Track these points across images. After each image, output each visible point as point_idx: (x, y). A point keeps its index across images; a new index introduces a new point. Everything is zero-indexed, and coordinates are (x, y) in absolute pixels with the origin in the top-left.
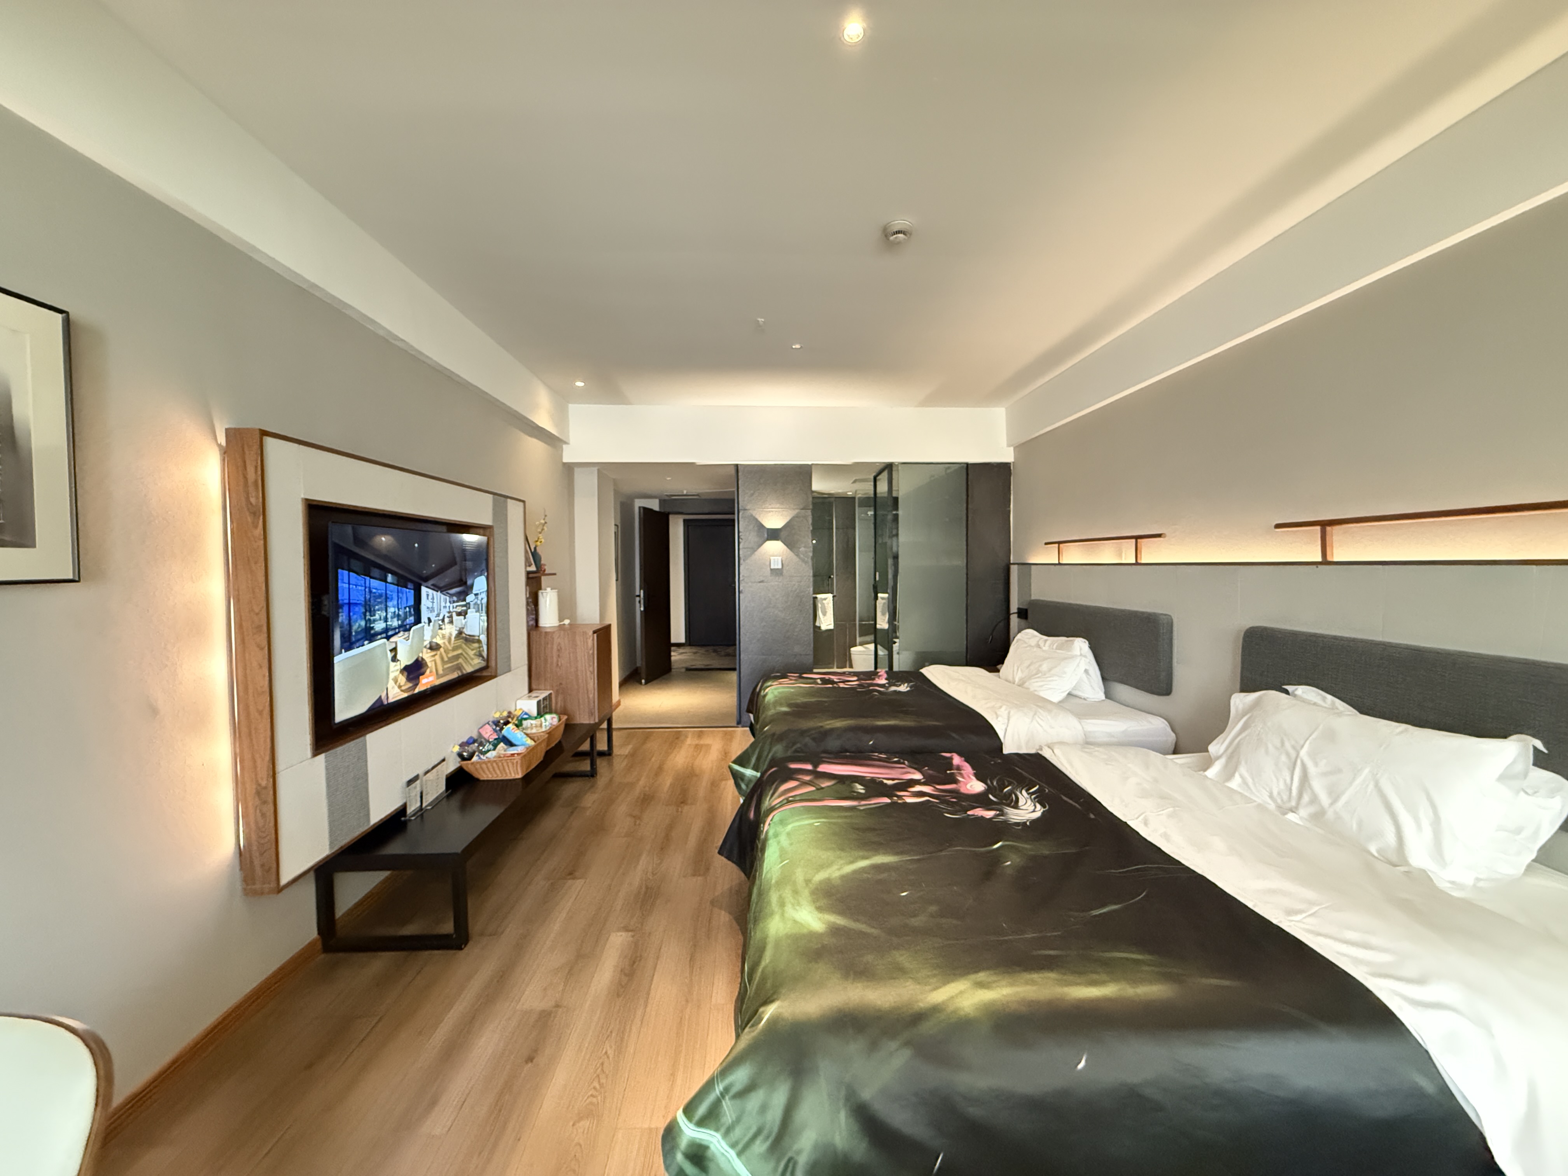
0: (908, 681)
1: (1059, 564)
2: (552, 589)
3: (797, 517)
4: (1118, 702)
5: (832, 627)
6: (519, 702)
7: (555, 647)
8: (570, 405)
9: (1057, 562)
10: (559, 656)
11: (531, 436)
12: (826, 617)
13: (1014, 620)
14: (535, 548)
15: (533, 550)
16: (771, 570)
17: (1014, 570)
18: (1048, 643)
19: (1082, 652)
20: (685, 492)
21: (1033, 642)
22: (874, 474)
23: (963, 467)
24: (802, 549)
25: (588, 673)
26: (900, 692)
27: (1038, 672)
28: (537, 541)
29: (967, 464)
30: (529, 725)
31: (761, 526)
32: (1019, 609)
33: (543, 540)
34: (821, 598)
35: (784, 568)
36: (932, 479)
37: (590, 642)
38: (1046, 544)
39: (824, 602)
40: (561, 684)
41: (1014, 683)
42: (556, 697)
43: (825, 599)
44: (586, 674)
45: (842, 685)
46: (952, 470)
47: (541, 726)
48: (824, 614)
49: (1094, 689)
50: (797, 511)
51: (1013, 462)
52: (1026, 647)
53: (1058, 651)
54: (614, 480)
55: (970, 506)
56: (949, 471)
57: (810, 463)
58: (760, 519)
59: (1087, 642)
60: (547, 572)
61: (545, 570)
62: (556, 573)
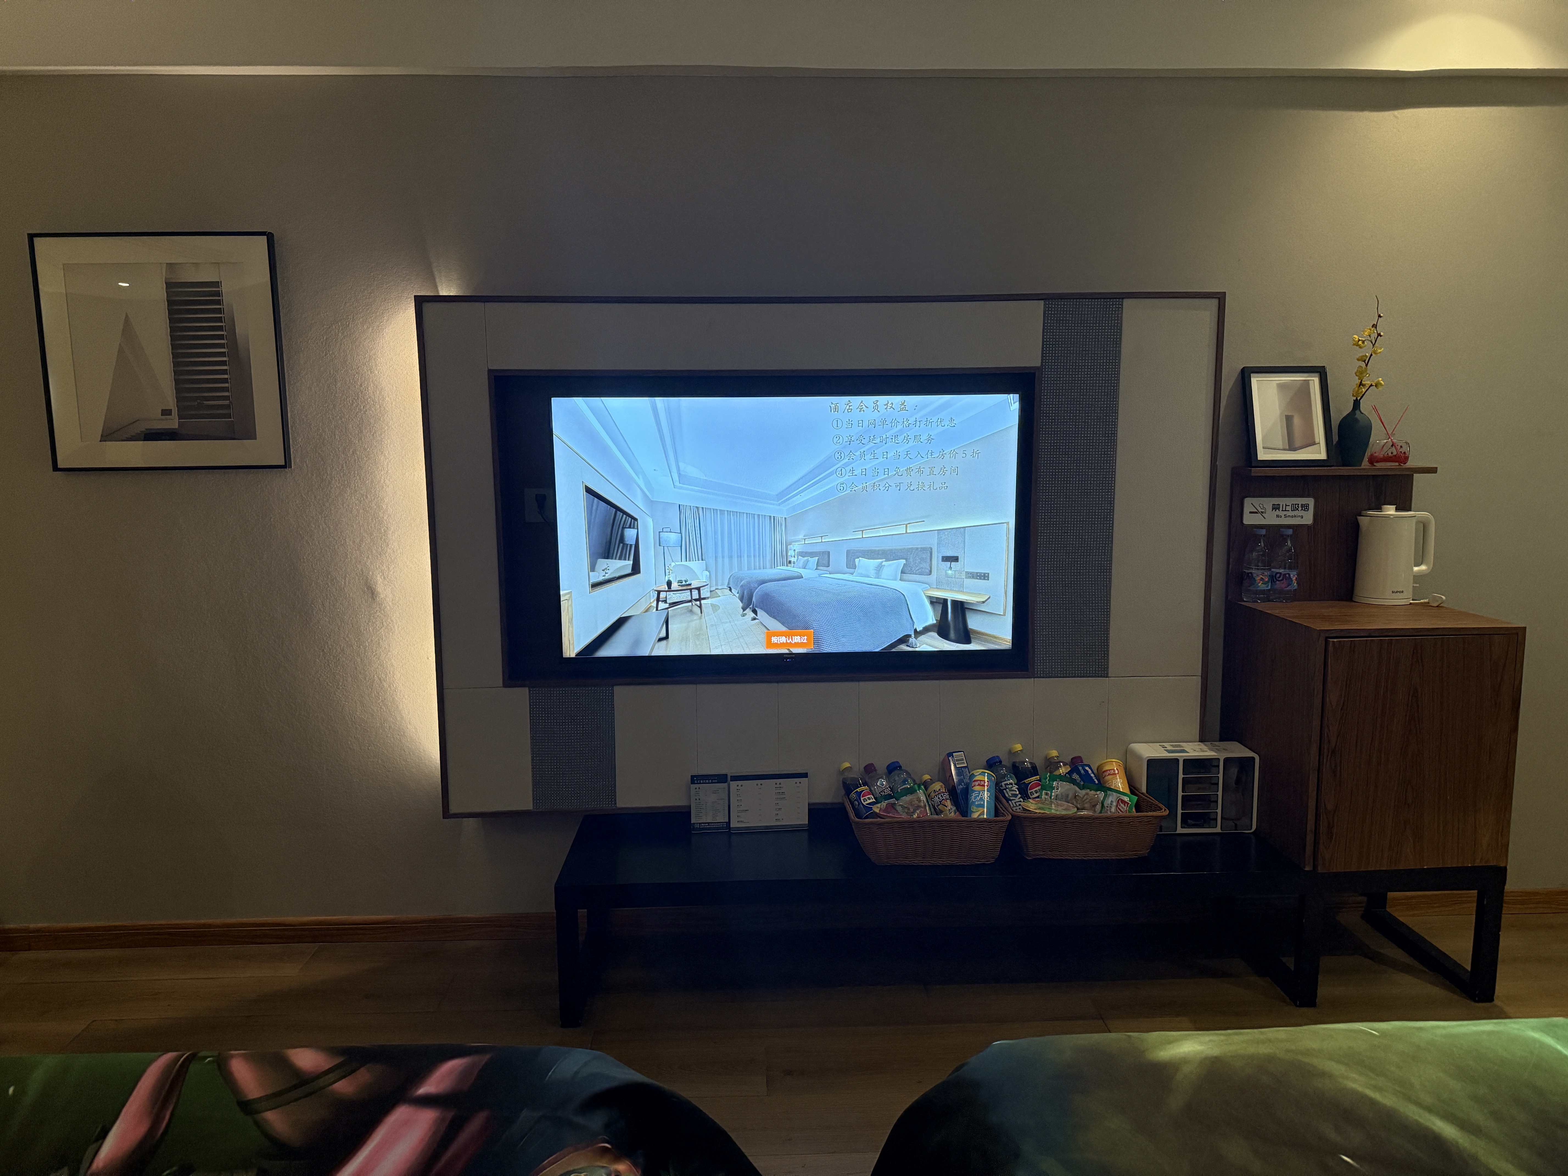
2: (1398, 510)
14: (1356, 403)
60: (1410, 464)
61: (1407, 458)
62: (1437, 468)
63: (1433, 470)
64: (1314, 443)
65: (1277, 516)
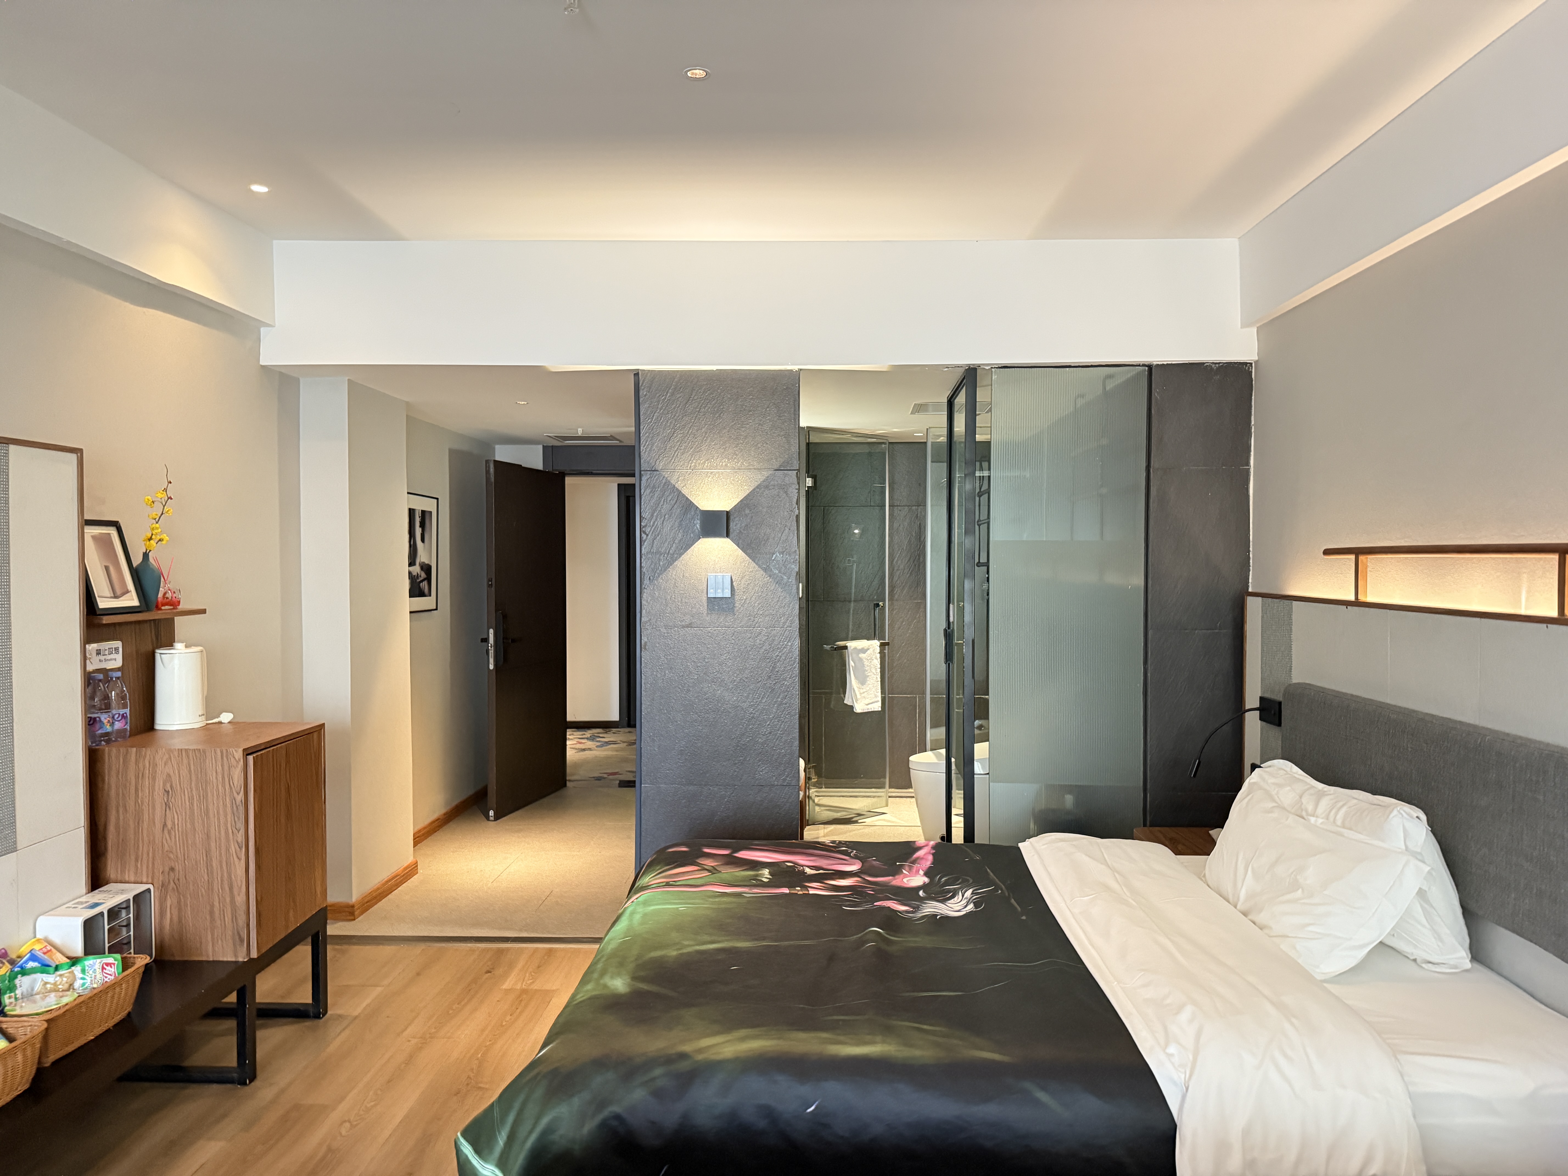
0: (978, 881)
1: (1357, 603)
2: (186, 647)
3: (767, 487)
4: (1500, 974)
5: (877, 707)
6: (42, 922)
7: (159, 784)
8: (275, 242)
9: (1352, 598)
10: (167, 804)
11: (146, 305)
12: (865, 688)
13: (1253, 723)
14: (146, 555)
15: (137, 561)
16: (708, 598)
17: (1254, 606)
18: (1324, 803)
19: (1411, 845)
20: (580, 432)
21: (1287, 796)
22: (948, 393)
23: (1139, 374)
24: (778, 556)
25: (233, 848)
26: (946, 919)
27: (1295, 886)
28: (150, 539)
29: (1150, 367)
30: (38, 987)
31: (689, 506)
32: (1262, 699)
33: (165, 537)
34: (855, 648)
35: (737, 597)
36: (1080, 402)
37: (237, 774)
38: (1327, 552)
39: (862, 655)
40: (172, 869)
41: (1235, 907)
42: (162, 901)
43: (864, 651)
44: (228, 849)
45: (815, 889)
46: (1120, 380)
47: (71, 987)
48: (863, 681)
49: (1441, 940)
50: (766, 474)
51: (1256, 362)
52: (1270, 811)
53: (1345, 832)
54: (407, 403)
55: (1154, 463)
56: (1110, 385)
57: (795, 368)
58: (685, 491)
59: (1424, 817)
60: (182, 607)
61: (179, 602)
62: (206, 609)
63: (203, 611)
64: (128, 592)
65: (100, 661)
